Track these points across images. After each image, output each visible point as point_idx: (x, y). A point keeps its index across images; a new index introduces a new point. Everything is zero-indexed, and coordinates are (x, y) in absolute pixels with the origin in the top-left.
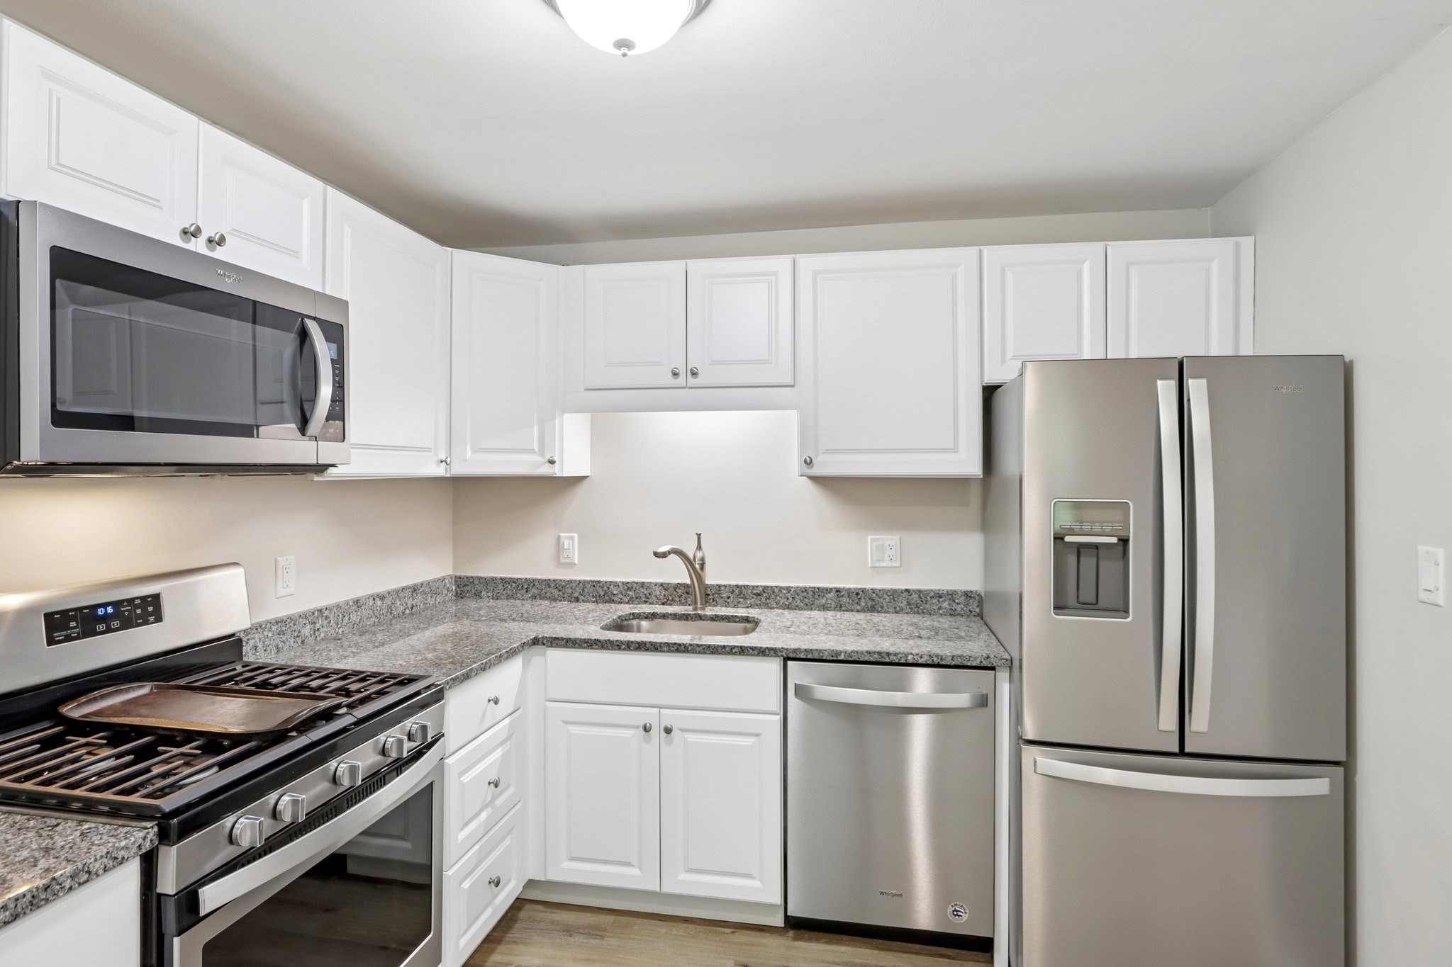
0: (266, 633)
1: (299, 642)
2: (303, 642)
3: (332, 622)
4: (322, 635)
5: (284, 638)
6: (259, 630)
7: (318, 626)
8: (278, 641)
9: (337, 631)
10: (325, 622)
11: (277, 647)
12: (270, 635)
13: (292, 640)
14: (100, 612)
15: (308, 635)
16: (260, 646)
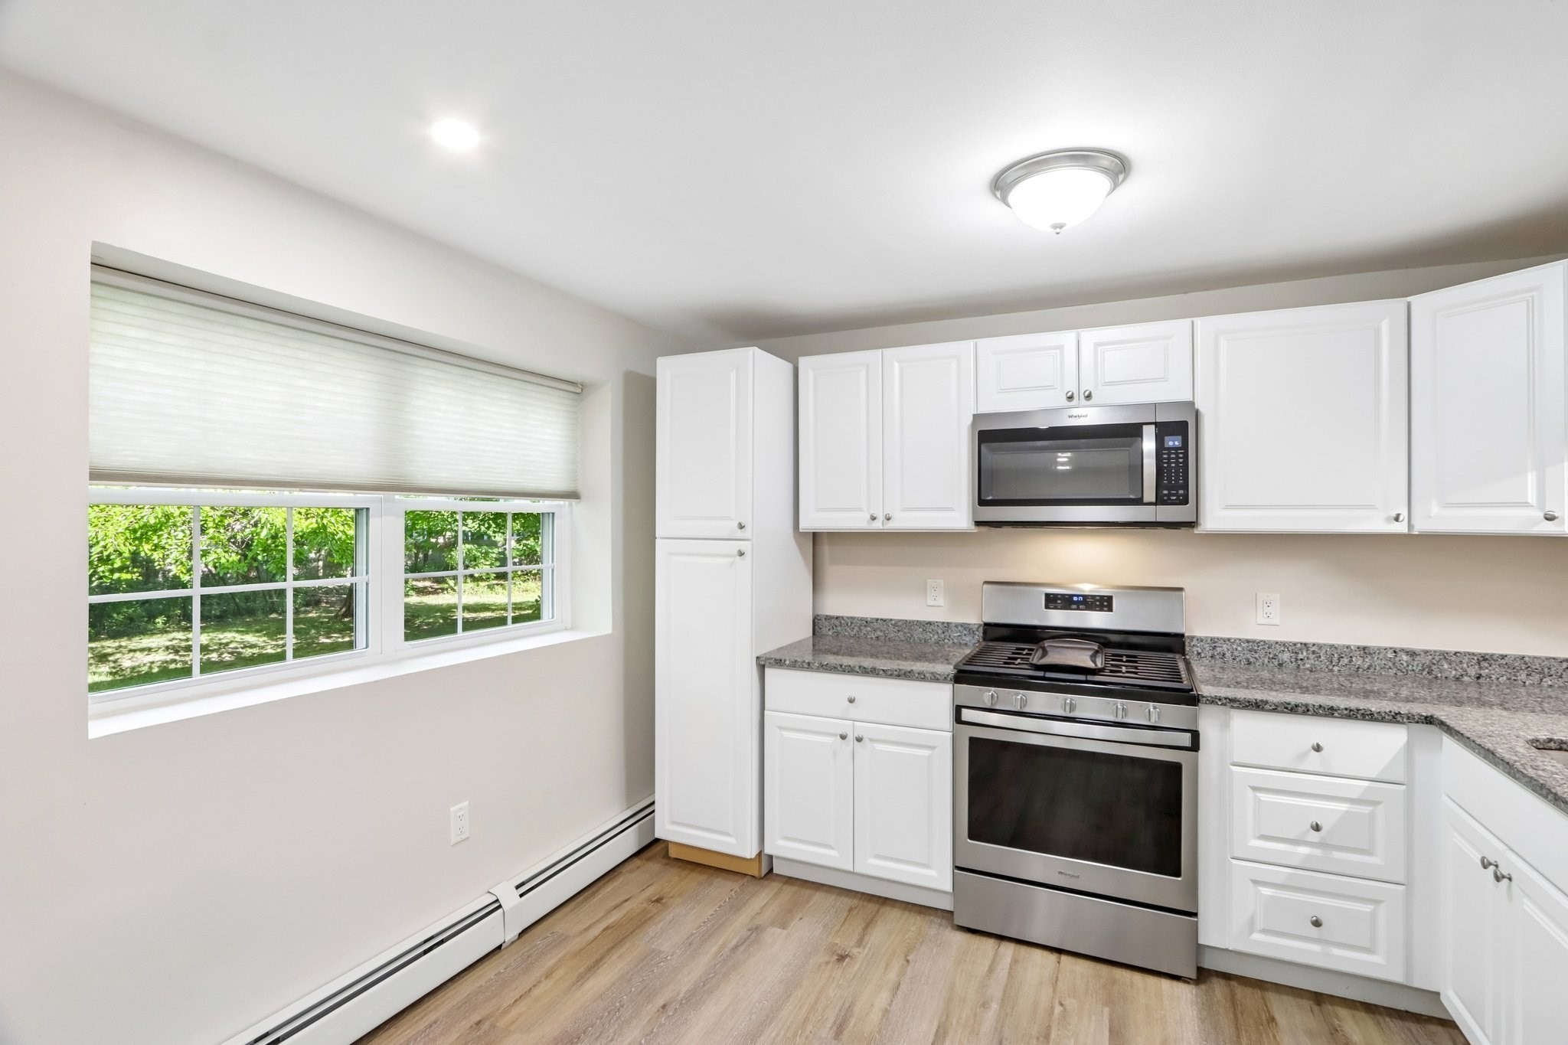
0: (1235, 647)
1: (1276, 663)
2: (1280, 665)
3: (1322, 658)
4: (1308, 666)
5: (1257, 656)
6: (1227, 642)
7: (1300, 656)
8: (1249, 656)
9: (1331, 667)
10: (1312, 656)
11: (1248, 660)
12: (1239, 649)
13: (1266, 660)
14: (1075, 599)
15: (1288, 661)
16: (1228, 654)
